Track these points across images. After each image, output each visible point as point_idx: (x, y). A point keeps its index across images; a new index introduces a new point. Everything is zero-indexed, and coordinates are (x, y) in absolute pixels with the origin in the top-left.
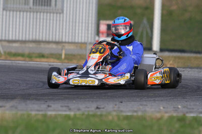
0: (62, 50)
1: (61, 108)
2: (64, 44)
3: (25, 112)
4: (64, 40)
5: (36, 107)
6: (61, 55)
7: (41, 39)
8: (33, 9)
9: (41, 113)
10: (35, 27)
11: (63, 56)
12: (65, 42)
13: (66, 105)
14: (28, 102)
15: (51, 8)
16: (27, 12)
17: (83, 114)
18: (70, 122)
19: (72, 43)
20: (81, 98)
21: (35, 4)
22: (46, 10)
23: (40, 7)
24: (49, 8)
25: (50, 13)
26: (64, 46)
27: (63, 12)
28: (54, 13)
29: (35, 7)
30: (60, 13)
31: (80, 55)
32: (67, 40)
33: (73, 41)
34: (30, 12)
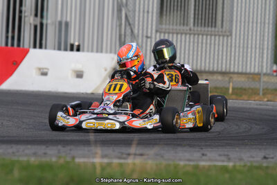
0: (229, 83)
1: (218, 158)
2: (232, 75)
3: (171, 163)
4: (232, 70)
5: (187, 155)
6: (228, 89)
7: (203, 69)
8: (194, 30)
9: (192, 163)
10: (195, 53)
11: (231, 91)
12: (234, 73)
13: (226, 153)
14: (179, 149)
15: (217, 29)
16: (186, 34)
17: (245, 166)
18: (227, 176)
19: (241, 74)
20: (247, 145)
21: (196, 25)
22: (209, 33)
23: (203, 29)
24: (213, 29)
25: (215, 35)
26: (231, 78)
27: (231, 35)
28: (219, 36)
29: (196, 28)
30: (228, 36)
31: (252, 89)
32: (236, 71)
33: (244, 71)
34: (190, 34)
